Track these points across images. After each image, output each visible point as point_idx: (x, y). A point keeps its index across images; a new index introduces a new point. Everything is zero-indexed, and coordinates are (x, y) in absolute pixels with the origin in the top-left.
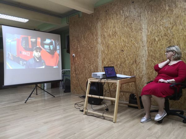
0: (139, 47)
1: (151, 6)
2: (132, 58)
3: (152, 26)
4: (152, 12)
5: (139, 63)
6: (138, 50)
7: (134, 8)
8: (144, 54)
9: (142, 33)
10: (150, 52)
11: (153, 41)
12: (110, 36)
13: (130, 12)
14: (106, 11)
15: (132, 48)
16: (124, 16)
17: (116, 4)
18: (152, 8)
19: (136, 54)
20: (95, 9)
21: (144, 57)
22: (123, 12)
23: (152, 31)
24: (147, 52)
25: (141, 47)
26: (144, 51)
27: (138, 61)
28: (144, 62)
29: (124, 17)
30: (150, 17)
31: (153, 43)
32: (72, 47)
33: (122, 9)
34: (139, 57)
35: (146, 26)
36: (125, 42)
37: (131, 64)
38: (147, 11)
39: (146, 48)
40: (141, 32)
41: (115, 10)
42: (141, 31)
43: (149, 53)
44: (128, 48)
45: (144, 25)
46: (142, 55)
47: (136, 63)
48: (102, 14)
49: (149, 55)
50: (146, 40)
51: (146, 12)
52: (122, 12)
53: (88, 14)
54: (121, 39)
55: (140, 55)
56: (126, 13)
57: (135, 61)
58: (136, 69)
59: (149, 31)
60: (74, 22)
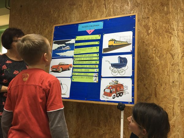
5: (165, 97)
6: (161, 71)
8: (176, 80)
9: (172, 38)
19: (156, 77)
21: (176, 86)
25: (170, 65)
26: (176, 75)
28: (176, 97)
34: (164, 85)
40: (170, 35)
42: (168, 34)
45: (175, 23)
46: (171, 81)
47: (156, 97)
55: (167, 81)
60: (21, 6)
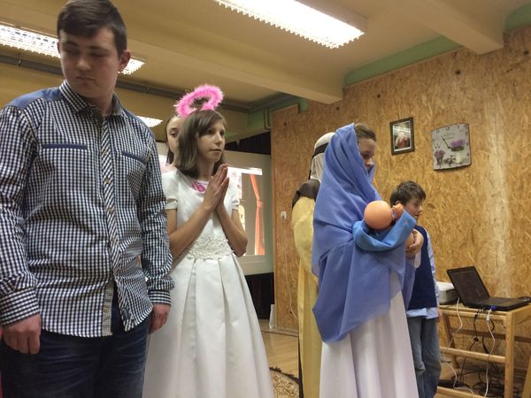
0: (483, 198)
1: (514, 83)
2: (460, 228)
3: (519, 137)
4: (518, 100)
5: (485, 242)
6: (478, 206)
7: (462, 89)
8: (498, 217)
9: (491, 158)
10: (516, 211)
11: (524, 180)
12: (391, 165)
13: (449, 98)
14: (379, 96)
15: (460, 199)
16: (434, 110)
17: (407, 78)
18: (517, 88)
19: (473, 215)
20: (345, 92)
21: (498, 225)
22: (430, 100)
23: (519, 152)
24: (508, 211)
25: (489, 197)
26: (498, 209)
27: (479, 236)
28: (500, 240)
29: (431, 113)
30: (510, 113)
31: (525, 185)
32: (278, 194)
33: (427, 90)
34: (482, 224)
35: (501, 137)
36: (438, 181)
37: (459, 245)
38: (501, 96)
39: (505, 201)
40: (487, 153)
41: (404, 94)
42: (484, 152)
43: (513, 214)
44: (449, 198)
45: (493, 136)
46: (492, 218)
47: (473, 242)
48: (366, 103)
49: (515, 221)
50: (501, 176)
51: (499, 99)
52: (424, 98)
53: (326, 105)
54: (424, 172)
55: (486, 219)
56: (439, 102)
57: (470, 237)
58: (476, 259)
59: (512, 153)
60: (285, 124)
